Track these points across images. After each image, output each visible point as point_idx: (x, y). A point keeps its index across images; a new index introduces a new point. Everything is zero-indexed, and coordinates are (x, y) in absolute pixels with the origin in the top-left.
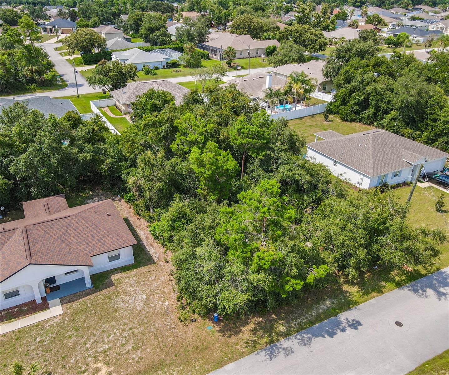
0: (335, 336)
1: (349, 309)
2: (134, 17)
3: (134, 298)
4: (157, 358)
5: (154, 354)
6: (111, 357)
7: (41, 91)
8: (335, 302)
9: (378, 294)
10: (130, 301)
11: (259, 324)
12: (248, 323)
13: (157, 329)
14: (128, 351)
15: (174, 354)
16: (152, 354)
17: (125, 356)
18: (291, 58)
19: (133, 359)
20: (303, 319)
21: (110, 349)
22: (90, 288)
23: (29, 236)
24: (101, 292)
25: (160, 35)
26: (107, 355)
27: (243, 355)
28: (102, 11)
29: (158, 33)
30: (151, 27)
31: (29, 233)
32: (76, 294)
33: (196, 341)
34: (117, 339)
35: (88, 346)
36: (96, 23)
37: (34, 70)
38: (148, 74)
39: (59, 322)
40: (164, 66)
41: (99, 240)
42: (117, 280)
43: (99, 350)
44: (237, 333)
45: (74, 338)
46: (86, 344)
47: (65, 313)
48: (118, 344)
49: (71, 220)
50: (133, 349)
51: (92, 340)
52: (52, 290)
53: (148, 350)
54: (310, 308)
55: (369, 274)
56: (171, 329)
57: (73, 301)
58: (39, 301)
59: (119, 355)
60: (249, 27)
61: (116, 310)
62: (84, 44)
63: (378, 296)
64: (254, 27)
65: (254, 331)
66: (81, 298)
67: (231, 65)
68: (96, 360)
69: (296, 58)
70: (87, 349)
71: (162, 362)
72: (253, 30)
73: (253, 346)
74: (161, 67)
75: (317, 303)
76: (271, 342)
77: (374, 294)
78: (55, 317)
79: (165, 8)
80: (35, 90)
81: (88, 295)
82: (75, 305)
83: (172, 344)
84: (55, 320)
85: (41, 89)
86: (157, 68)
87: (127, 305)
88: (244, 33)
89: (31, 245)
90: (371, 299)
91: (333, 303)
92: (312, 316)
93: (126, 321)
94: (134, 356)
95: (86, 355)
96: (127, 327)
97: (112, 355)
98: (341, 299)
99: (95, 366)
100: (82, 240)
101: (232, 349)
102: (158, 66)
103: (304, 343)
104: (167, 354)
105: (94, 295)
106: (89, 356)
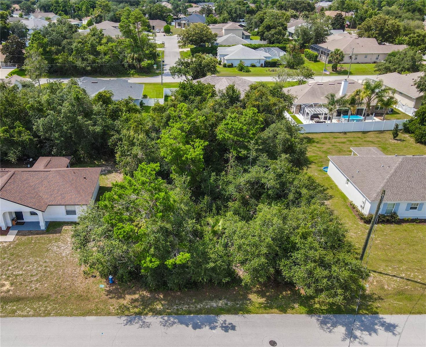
0: (198, 330)
1: (236, 313)
2: (261, 15)
3: (67, 246)
4: (47, 292)
5: (48, 289)
6: (18, 280)
7: (138, 76)
8: (229, 304)
9: (279, 312)
10: (62, 248)
11: (143, 297)
12: (135, 293)
13: (64, 274)
14: (32, 281)
15: (61, 294)
16: (46, 288)
17: (27, 283)
18: (402, 66)
19: (31, 287)
20: (185, 307)
21: (22, 275)
22: (43, 230)
23: (12, 178)
24: (48, 235)
25: (275, 33)
26: (17, 278)
27: (109, 314)
28: (236, 8)
29: (273, 31)
30: (269, 25)
31: (14, 176)
32: (31, 231)
33: (84, 292)
34: (32, 270)
35: (10, 268)
36: (224, 20)
37: (135, 57)
38: (241, 70)
39: (6, 246)
40: (262, 65)
41: (61, 194)
42: (66, 230)
43: (14, 273)
44: (120, 297)
45: (6, 260)
46: (9, 266)
47: (14, 241)
48: (29, 274)
49: (49, 174)
50: (37, 280)
51: (16, 265)
52: (18, 224)
53: (46, 285)
54: (201, 301)
55: (289, 292)
56: (73, 277)
57: (26, 235)
58: (4, 228)
59: (24, 281)
60: (382, 29)
61: (48, 250)
62: (194, 38)
63: (277, 313)
64: (387, 29)
65: (134, 301)
66: (32, 235)
67: (336, 69)
68: (7, 279)
69: (407, 66)
70: (8, 270)
71: (48, 297)
72: (386, 34)
73: (122, 311)
74: (258, 65)
75: (211, 299)
76: (140, 314)
77: (276, 310)
78: (5, 242)
79: (305, 6)
80: (133, 74)
81: (37, 235)
82: (24, 238)
83: (66, 287)
84: (4, 244)
85: (138, 75)
86: (253, 66)
87: (58, 249)
88: (374, 36)
89: (8, 184)
90: (268, 313)
91: (226, 304)
92: (196, 307)
93: (47, 260)
94: (33, 286)
95: (4, 273)
96: (45, 265)
97: (20, 279)
98: (237, 304)
99: (4, 282)
100: (49, 191)
101: (105, 307)
102: (255, 64)
103: (164, 324)
104: (57, 292)
105: (41, 235)
106: (6, 275)
